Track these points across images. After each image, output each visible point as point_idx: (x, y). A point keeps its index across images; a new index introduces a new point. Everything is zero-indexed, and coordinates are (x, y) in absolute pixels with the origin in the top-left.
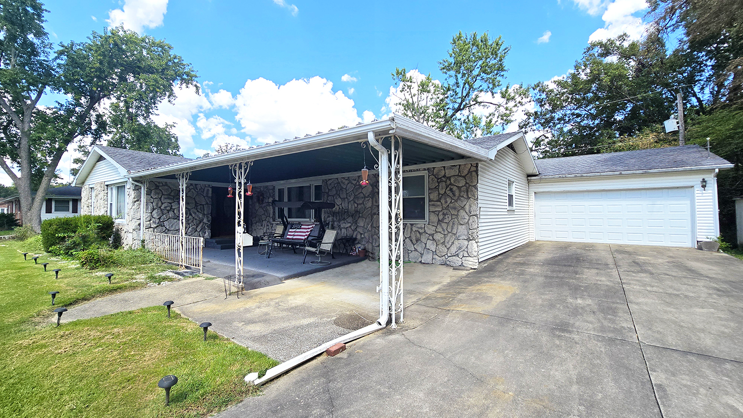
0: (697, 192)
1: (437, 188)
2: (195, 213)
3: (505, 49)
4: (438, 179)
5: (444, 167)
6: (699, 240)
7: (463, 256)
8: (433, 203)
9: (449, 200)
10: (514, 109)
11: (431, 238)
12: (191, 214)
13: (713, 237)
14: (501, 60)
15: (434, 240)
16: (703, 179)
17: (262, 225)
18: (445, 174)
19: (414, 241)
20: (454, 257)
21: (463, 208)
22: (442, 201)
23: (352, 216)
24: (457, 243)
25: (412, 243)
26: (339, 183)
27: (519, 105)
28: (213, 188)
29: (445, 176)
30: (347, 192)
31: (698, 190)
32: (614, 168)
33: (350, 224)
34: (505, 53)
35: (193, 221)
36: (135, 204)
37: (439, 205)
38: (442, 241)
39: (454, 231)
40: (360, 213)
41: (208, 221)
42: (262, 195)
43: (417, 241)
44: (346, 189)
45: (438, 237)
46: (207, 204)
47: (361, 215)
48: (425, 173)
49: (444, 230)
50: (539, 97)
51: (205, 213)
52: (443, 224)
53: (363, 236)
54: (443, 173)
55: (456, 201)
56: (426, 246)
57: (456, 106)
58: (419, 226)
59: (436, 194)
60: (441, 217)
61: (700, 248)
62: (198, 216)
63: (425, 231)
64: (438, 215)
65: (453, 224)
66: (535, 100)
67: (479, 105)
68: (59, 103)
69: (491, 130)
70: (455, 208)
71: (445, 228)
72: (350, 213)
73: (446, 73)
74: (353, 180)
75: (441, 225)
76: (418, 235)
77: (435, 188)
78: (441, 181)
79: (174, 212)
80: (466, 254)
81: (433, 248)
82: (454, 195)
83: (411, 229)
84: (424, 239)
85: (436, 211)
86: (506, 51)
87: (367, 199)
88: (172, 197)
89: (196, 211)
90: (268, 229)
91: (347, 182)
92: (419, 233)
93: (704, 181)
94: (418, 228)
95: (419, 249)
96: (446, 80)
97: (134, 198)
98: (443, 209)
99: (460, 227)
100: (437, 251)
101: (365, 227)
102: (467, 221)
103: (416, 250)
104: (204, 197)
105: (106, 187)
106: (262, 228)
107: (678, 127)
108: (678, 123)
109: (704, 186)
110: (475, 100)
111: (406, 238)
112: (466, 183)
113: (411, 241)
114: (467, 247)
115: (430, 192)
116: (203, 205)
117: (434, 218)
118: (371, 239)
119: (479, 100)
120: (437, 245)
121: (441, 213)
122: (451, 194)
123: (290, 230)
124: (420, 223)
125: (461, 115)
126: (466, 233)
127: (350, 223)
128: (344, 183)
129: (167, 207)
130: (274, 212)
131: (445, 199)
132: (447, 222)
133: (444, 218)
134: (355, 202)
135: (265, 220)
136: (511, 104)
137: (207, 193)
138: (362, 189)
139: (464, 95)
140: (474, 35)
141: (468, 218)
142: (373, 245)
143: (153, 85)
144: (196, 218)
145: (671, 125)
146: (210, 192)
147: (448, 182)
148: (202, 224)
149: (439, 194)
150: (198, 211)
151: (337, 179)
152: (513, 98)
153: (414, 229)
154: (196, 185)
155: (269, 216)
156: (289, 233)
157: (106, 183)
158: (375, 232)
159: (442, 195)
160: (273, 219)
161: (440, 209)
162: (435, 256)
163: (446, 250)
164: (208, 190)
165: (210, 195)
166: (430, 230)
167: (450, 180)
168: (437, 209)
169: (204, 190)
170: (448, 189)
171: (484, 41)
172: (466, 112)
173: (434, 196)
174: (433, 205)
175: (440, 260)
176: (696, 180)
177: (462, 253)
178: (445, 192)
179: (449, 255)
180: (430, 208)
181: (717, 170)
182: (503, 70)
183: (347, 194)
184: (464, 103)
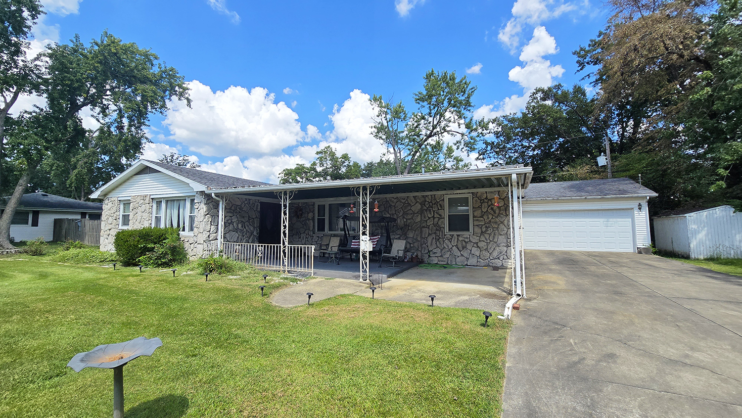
0: (636, 213)
1: (480, 207)
2: (248, 226)
3: (472, 88)
4: (481, 200)
5: (486, 192)
6: (638, 247)
7: (503, 259)
8: (476, 218)
9: (490, 217)
10: (478, 139)
11: (475, 245)
12: (245, 227)
13: (647, 244)
14: (469, 97)
15: (478, 247)
16: (640, 204)
17: (300, 238)
18: (487, 196)
19: (461, 249)
20: (496, 260)
21: (502, 223)
22: (484, 217)
23: (401, 229)
24: (498, 249)
25: (459, 250)
26: (387, 201)
27: (481, 135)
28: (262, 203)
29: (486, 198)
30: (396, 209)
31: (636, 212)
32: (579, 194)
33: (399, 236)
34: (472, 92)
35: (246, 234)
36: (206, 217)
37: (482, 221)
38: (485, 248)
39: (496, 240)
40: (409, 226)
41: (257, 234)
42: (301, 210)
43: (463, 248)
44: (394, 206)
45: (481, 244)
46: (256, 217)
47: (410, 228)
48: (470, 196)
49: (487, 240)
50: (497, 130)
51: (255, 226)
52: (485, 235)
53: (412, 245)
54: (485, 196)
55: (497, 217)
56: (471, 252)
57: (429, 132)
58: (465, 236)
59: (479, 211)
60: (484, 230)
61: (640, 252)
62: (250, 229)
63: (470, 240)
64: (481, 228)
65: (494, 234)
66: (493, 132)
67: (449, 133)
68: (38, 107)
69: (452, 155)
70: (496, 223)
71: (487, 238)
72: (400, 226)
73: (419, 103)
74: (402, 199)
75: (483, 235)
76: (464, 243)
77: (479, 207)
78: (483, 202)
79: (233, 225)
80: (506, 257)
81: (478, 253)
82: (495, 213)
83: (458, 239)
84: (469, 246)
85: (479, 225)
86: (473, 90)
87: (416, 215)
88: (232, 211)
89: (248, 224)
90: (308, 241)
91: (395, 201)
92: (465, 241)
93: (640, 205)
94: (464, 238)
95: (465, 255)
96: (419, 109)
97: (206, 212)
98: (486, 223)
99: (500, 237)
100: (481, 256)
101: (415, 238)
102: (506, 232)
103: (462, 255)
104: (255, 211)
105: (151, 200)
106: (300, 240)
107: (607, 162)
108: (606, 159)
109: (640, 209)
110: (444, 129)
111: (453, 246)
112: (505, 204)
113: (458, 248)
114: (506, 252)
115: (474, 210)
116: (254, 219)
117: (478, 230)
118: (420, 247)
119: (448, 129)
120: (480, 251)
121: (484, 226)
122: (492, 212)
123: (353, 241)
124: (466, 234)
125: (432, 141)
126: (505, 241)
127: (398, 234)
128: (393, 202)
129: (229, 220)
130: (314, 226)
131: (487, 216)
132: (490, 233)
133: (486, 230)
134: (404, 217)
135: (304, 233)
136: (474, 134)
137: (257, 208)
138: (411, 207)
139: (435, 123)
140: (445, 74)
141: (506, 230)
142: (422, 253)
143: (152, 96)
144: (249, 230)
145: (602, 160)
146: (259, 207)
147: (490, 203)
148: (252, 236)
149: (482, 212)
150: (250, 225)
151: (386, 198)
152: (476, 130)
153: (460, 239)
154: (249, 200)
155: (309, 229)
156: (352, 244)
157: (152, 197)
158: (424, 242)
159: (485, 212)
160: (313, 232)
161: (483, 224)
162: (479, 260)
163: (489, 255)
164: (258, 205)
165: (259, 210)
166: (475, 239)
167: (491, 202)
168: (481, 223)
169: (255, 204)
170: (490, 208)
171: (453, 79)
172: (435, 138)
173: (478, 213)
174: (477, 220)
175: (483, 263)
176: (634, 204)
177: (502, 256)
178: (487, 210)
179: (491, 258)
180: (474, 222)
181: (648, 198)
182: (470, 106)
183: (396, 210)
184: (435, 131)
